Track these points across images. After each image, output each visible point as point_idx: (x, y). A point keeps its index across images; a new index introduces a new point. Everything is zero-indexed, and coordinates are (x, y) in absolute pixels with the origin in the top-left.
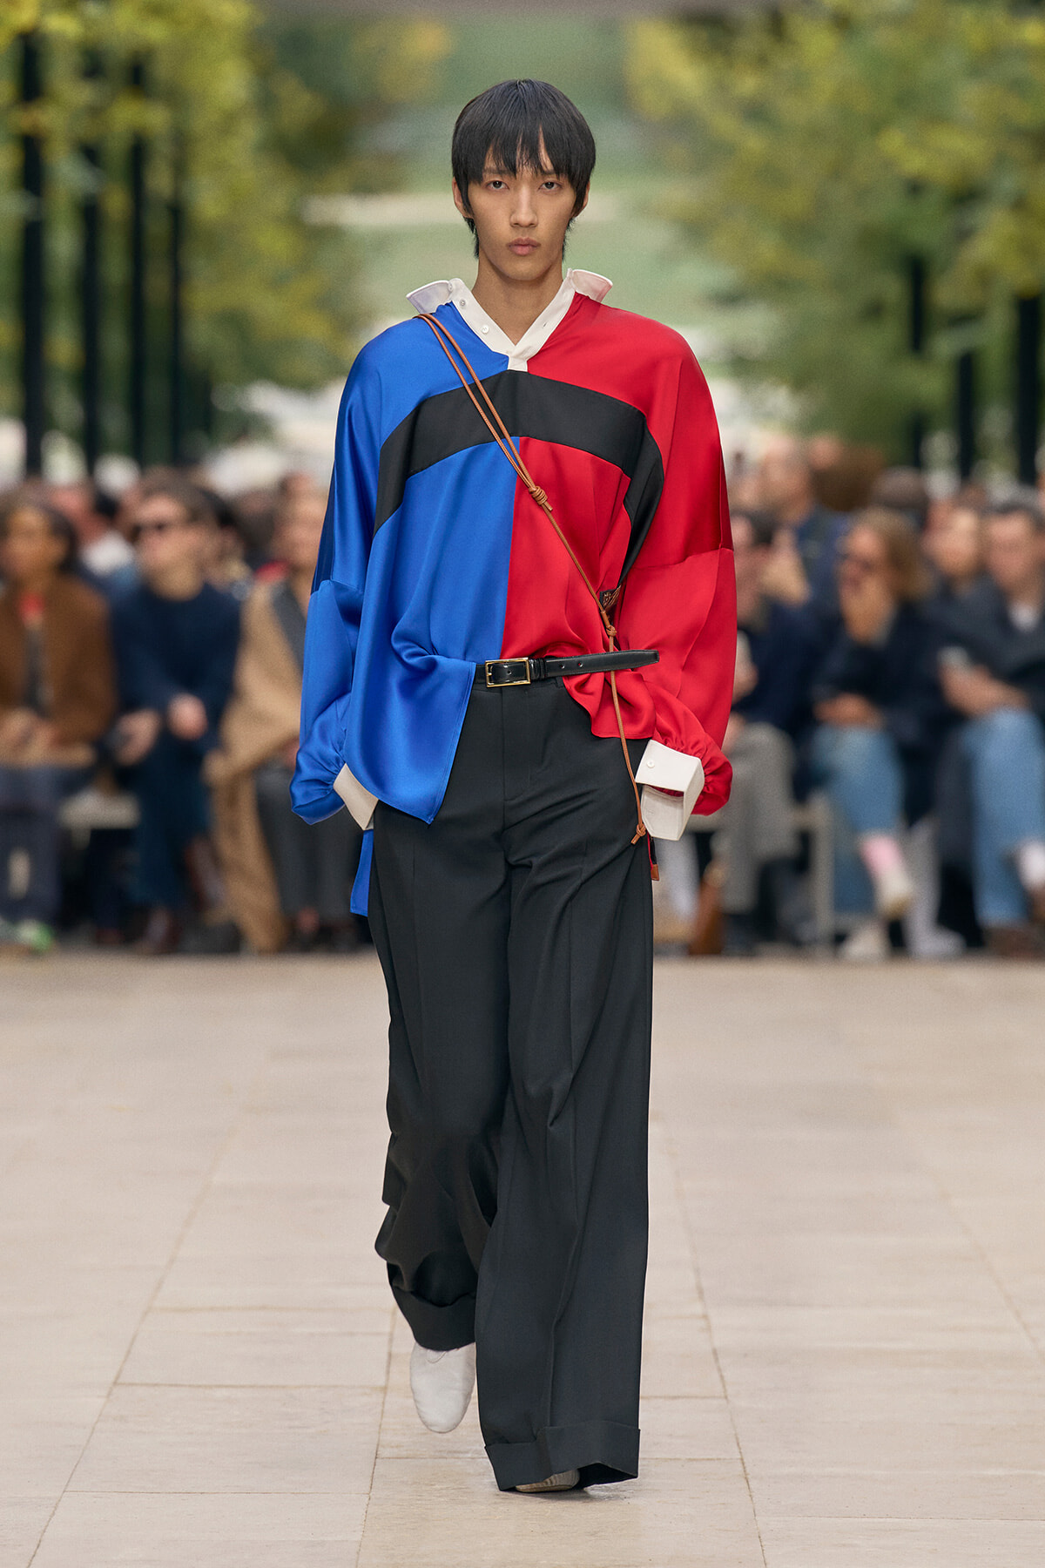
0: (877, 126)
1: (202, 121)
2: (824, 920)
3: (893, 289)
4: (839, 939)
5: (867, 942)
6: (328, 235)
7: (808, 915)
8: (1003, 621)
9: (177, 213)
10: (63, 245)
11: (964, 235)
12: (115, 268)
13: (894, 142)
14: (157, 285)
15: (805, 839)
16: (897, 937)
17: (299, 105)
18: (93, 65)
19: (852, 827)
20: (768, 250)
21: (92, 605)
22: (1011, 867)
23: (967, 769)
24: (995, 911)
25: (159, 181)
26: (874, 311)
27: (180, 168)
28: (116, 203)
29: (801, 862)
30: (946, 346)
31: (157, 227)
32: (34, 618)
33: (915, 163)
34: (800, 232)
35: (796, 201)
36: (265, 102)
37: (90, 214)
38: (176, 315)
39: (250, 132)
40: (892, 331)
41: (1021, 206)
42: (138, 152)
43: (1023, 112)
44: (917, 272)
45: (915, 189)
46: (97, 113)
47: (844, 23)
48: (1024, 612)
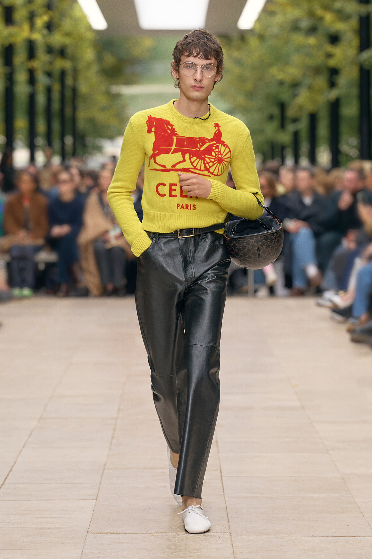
0: (270, 65)
1: (81, 65)
3: (276, 111)
5: (263, 292)
6: (117, 96)
8: (301, 202)
9: (74, 91)
10: (41, 99)
11: (295, 96)
12: (56, 106)
13: (274, 70)
14: (68, 111)
17: (109, 60)
20: (241, 99)
25: (69, 81)
26: (271, 118)
27: (75, 78)
28: (56, 87)
29: (244, 271)
30: (290, 128)
31: (68, 94)
32: (27, 204)
33: (280, 76)
34: (250, 95)
35: (249, 86)
36: (100, 58)
37: (49, 90)
38: (74, 120)
39: (95, 68)
40: (275, 124)
41: (310, 88)
42: (63, 74)
43: (310, 62)
44: (282, 107)
45: (281, 83)
46: (51, 63)
47: (262, 37)
48: (308, 200)
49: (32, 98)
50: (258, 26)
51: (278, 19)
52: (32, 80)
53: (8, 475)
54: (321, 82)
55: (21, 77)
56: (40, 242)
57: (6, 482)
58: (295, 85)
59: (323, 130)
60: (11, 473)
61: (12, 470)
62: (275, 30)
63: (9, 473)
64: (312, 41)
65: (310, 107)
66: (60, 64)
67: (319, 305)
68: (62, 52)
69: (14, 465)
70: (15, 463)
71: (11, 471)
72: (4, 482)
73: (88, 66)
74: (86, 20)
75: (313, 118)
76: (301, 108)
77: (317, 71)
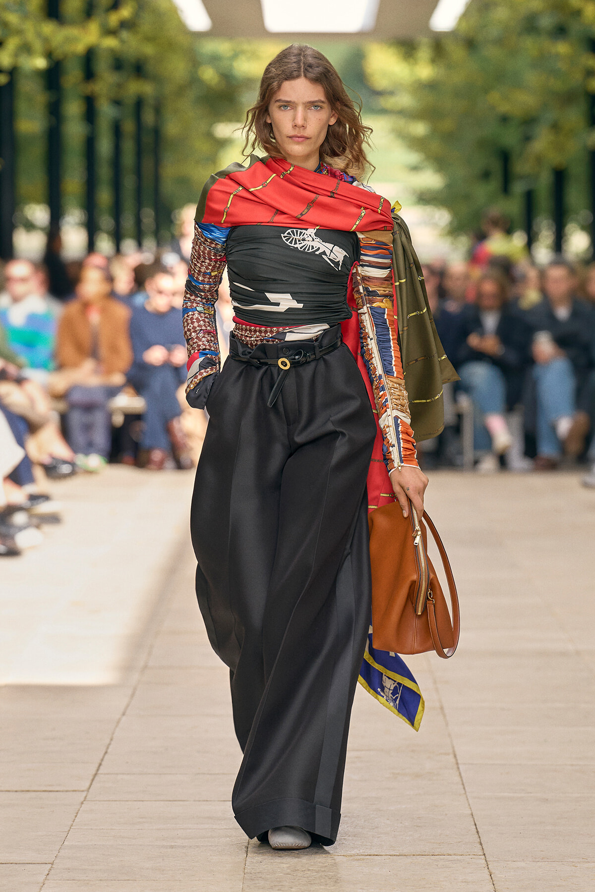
0: (486, 90)
1: (168, 90)
2: (469, 454)
3: (494, 165)
4: (476, 462)
5: (489, 464)
7: (460, 452)
8: (551, 315)
9: (157, 133)
10: (105, 146)
11: (527, 139)
13: (494, 97)
14: (148, 164)
15: (460, 417)
16: (503, 461)
18: (118, 63)
19: (481, 411)
21: (121, 312)
22: (553, 429)
23: (535, 384)
24: (547, 450)
25: (149, 117)
26: (486, 175)
27: (158, 110)
28: (129, 127)
29: (456, 429)
30: (519, 188)
31: (148, 138)
32: (95, 318)
33: (504, 108)
34: (449, 138)
35: (448, 125)
37: (117, 130)
38: (157, 178)
40: (494, 184)
41: (555, 127)
42: (139, 104)
43: (557, 85)
44: (505, 157)
45: (505, 119)
46: (119, 86)
47: (471, 44)
48: (563, 312)
49: (90, 144)
50: (464, 24)
51: (501, 14)
52: (90, 114)
53: (102, 760)
54: (575, 116)
55: (73, 109)
56: (118, 379)
57: (99, 772)
58: (529, 122)
59: (576, 196)
60: (106, 756)
61: (109, 750)
62: (494, 32)
63: (103, 757)
64: (562, 48)
65: (555, 159)
66: (135, 88)
67: (586, 485)
68: (139, 69)
69: (110, 744)
70: (111, 740)
71: (106, 753)
72: (98, 770)
73: (181, 91)
74: (177, 14)
75: (560, 177)
76: (539, 160)
77: (567, 98)
